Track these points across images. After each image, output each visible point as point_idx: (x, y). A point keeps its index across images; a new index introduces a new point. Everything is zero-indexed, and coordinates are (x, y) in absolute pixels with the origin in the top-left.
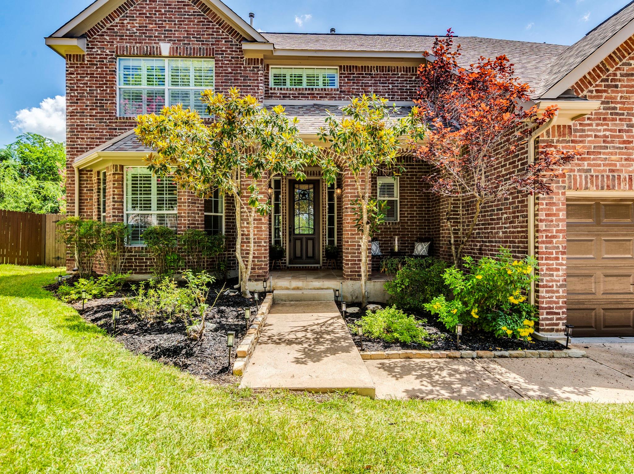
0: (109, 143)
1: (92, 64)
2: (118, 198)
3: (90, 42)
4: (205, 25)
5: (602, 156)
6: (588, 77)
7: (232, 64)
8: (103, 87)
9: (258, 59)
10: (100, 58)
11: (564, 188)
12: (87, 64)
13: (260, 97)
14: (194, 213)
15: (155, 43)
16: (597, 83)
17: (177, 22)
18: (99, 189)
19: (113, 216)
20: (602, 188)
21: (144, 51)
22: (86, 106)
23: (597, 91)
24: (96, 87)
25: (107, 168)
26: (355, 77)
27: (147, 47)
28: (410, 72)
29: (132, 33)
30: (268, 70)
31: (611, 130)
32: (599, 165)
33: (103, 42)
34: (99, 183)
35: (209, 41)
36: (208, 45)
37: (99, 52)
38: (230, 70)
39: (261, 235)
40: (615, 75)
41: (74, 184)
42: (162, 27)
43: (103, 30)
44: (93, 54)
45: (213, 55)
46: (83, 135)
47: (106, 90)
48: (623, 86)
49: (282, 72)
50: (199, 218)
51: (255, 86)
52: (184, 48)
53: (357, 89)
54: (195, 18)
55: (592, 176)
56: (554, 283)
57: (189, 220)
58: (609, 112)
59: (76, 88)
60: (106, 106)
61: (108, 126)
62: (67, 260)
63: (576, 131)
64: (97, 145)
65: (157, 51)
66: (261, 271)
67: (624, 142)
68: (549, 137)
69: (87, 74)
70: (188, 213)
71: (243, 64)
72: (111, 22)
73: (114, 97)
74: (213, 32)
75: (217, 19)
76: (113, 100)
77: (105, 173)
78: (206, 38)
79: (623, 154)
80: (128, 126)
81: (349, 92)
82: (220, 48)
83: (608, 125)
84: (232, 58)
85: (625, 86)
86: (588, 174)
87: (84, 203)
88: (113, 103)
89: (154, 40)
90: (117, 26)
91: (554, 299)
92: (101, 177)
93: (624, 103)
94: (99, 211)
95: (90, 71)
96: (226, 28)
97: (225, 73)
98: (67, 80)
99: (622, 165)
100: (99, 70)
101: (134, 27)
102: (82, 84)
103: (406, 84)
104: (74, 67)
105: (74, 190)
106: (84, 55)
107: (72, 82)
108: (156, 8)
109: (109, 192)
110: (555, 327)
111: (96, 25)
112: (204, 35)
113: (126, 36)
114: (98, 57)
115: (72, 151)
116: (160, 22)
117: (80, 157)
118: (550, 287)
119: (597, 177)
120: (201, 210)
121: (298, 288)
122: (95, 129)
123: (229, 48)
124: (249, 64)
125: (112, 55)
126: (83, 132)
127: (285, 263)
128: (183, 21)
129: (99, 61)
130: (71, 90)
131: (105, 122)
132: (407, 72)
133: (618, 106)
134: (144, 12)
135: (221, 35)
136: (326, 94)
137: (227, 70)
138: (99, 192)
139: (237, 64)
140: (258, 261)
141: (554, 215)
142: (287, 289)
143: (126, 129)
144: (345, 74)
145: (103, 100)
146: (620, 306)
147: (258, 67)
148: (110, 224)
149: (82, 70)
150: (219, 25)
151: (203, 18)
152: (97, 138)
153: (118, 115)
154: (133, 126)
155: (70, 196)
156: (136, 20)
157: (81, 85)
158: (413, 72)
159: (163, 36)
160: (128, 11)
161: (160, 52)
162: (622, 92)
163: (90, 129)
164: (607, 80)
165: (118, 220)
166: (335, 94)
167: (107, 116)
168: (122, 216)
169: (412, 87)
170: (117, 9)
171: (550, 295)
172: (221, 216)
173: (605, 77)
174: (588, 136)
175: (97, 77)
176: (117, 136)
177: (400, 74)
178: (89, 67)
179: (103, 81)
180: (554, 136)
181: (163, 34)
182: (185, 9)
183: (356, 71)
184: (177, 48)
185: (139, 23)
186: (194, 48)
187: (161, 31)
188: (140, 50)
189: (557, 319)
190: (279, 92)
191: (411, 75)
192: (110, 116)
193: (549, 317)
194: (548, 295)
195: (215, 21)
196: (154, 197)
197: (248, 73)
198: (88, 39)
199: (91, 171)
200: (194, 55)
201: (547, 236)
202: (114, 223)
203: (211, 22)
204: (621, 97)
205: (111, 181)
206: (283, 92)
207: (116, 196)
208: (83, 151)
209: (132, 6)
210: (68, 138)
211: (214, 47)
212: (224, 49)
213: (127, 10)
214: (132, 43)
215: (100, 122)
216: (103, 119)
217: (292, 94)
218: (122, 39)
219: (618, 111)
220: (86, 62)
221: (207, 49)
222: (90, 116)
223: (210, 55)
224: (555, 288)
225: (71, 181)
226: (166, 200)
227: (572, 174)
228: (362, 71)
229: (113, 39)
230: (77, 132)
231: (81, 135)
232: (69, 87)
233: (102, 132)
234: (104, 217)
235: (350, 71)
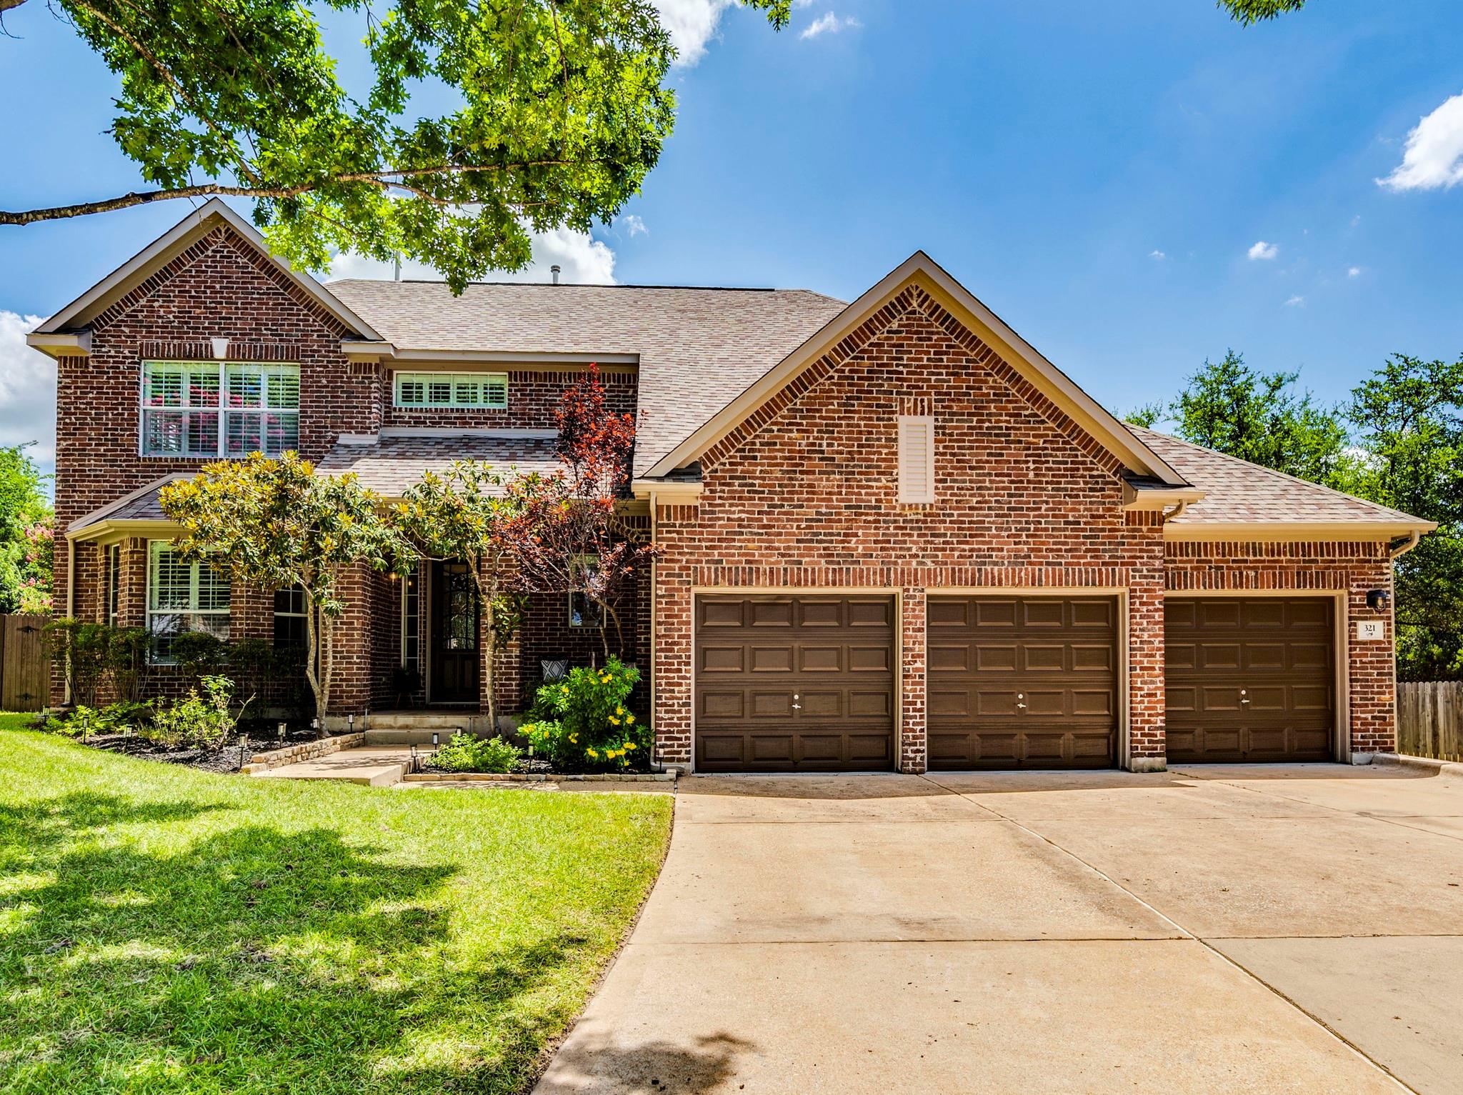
0: (125, 499)
1: (101, 372)
2: (137, 590)
3: (98, 336)
4: (286, 309)
5: (737, 544)
6: (720, 446)
7: (329, 372)
8: (117, 409)
9: (371, 365)
10: (114, 362)
11: (689, 583)
12: (93, 372)
13: (373, 426)
14: (256, 613)
15: (203, 338)
16: (731, 454)
17: (239, 305)
18: (107, 574)
19: (129, 618)
20: (736, 584)
21: (185, 352)
22: (90, 439)
23: (731, 464)
24: (106, 409)
25: (122, 542)
26: (534, 390)
27: (190, 345)
28: (624, 382)
29: (167, 322)
30: (391, 378)
31: (747, 512)
32: (733, 555)
33: (120, 336)
34: (107, 564)
35: (292, 336)
36: (290, 341)
37: (113, 353)
38: (324, 381)
39: (353, 646)
40: (754, 444)
41: (67, 565)
42: (215, 313)
43: (120, 318)
44: (103, 357)
45: (298, 358)
46: (82, 486)
47: (123, 414)
48: (762, 458)
49: (416, 380)
50: (265, 622)
51: (366, 408)
52: (250, 347)
53: (536, 410)
54: (270, 299)
55: (724, 568)
56: (675, 701)
57: (248, 625)
58: (746, 489)
59: (73, 410)
60: (122, 440)
61: (125, 471)
62: (52, 689)
63: (704, 512)
64: (106, 503)
65: (207, 352)
66: (351, 701)
67: (764, 527)
68: (669, 520)
69: (92, 388)
70: (247, 613)
71: (346, 372)
72: (133, 305)
73: (135, 425)
74: (298, 320)
75: (306, 300)
76: (133, 430)
77: (117, 549)
78: (287, 331)
79: (762, 541)
80: (156, 471)
81: (523, 414)
82: (309, 346)
83: (743, 505)
84: (328, 362)
85: (766, 458)
86: (719, 566)
87: (82, 596)
88: (134, 435)
89: (202, 333)
90: (142, 311)
91: (675, 721)
92: (112, 555)
93: (764, 479)
94: (106, 610)
95: (97, 383)
96: (320, 314)
97: (317, 387)
98: (58, 398)
99: (762, 555)
100: (112, 381)
101: (171, 312)
102: (83, 403)
103: (618, 401)
104: (71, 377)
105: (66, 576)
106: (87, 358)
107: (68, 400)
108: (207, 282)
109: (123, 580)
110: (676, 756)
111: (109, 310)
112: (284, 325)
113: (157, 327)
114: (111, 360)
115: (65, 513)
116: (214, 305)
117: (77, 522)
118: (670, 706)
119: (730, 569)
120: (268, 609)
121: (407, 727)
122: (103, 476)
123: (324, 346)
124: (355, 372)
125: (133, 358)
126: (84, 481)
127: (424, 698)
128: (251, 303)
129: (112, 367)
130: (65, 414)
131: (120, 466)
132: (619, 382)
133: (757, 482)
134: (187, 288)
135: (311, 326)
136: (485, 418)
137: (320, 382)
138: (107, 579)
139: (337, 372)
140: (347, 686)
141: (676, 616)
142: (391, 727)
143: (153, 477)
144: (517, 385)
145: (117, 430)
146: (774, 733)
147: (371, 378)
148: (124, 630)
149: (84, 382)
150: (309, 310)
151: (283, 299)
152: (105, 492)
153: (140, 454)
154: (164, 471)
155: (59, 586)
156: (173, 301)
157: (82, 406)
158: (629, 382)
159: (217, 327)
160: (161, 288)
161: (212, 353)
162: (762, 465)
163: (95, 476)
164: (744, 450)
165: (137, 624)
166: (500, 418)
167: (123, 455)
168: (144, 618)
169: (628, 406)
170: (144, 284)
171: (670, 715)
172: (306, 618)
173: (740, 446)
174: (720, 519)
175: (108, 393)
176: (138, 487)
177: (608, 385)
178: (95, 377)
179: (117, 399)
180: (676, 519)
181: (216, 323)
182: (253, 283)
183: (536, 380)
184: (239, 346)
185: (178, 307)
186: (267, 347)
187: (215, 318)
188: (180, 350)
189: (679, 746)
190: (407, 414)
191: (627, 387)
192: (127, 455)
193: (669, 743)
194: (667, 716)
195: (301, 303)
196: (194, 588)
197: (355, 387)
198: (95, 331)
199: (96, 544)
200: (266, 357)
201: (666, 643)
202: (129, 629)
203: (296, 305)
204: (761, 471)
205: (126, 563)
206: (414, 415)
207: (133, 587)
208: (83, 513)
209: (168, 279)
210: (58, 491)
211: (300, 344)
212: (315, 348)
213: (159, 285)
214: (167, 338)
215: (111, 466)
216: (117, 461)
217: (430, 418)
218: (150, 332)
219: (757, 488)
220: (91, 369)
221: (287, 348)
222: (96, 455)
223: (292, 357)
224: (676, 708)
225: (62, 560)
226: (214, 593)
227: (698, 566)
228: (545, 381)
229: (136, 332)
230: (73, 481)
231: (80, 486)
232: (61, 408)
233: (114, 482)
234: (115, 619)
235: (526, 380)
